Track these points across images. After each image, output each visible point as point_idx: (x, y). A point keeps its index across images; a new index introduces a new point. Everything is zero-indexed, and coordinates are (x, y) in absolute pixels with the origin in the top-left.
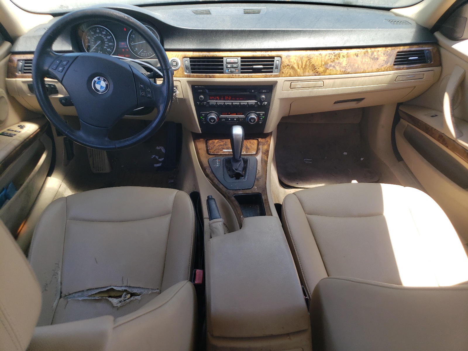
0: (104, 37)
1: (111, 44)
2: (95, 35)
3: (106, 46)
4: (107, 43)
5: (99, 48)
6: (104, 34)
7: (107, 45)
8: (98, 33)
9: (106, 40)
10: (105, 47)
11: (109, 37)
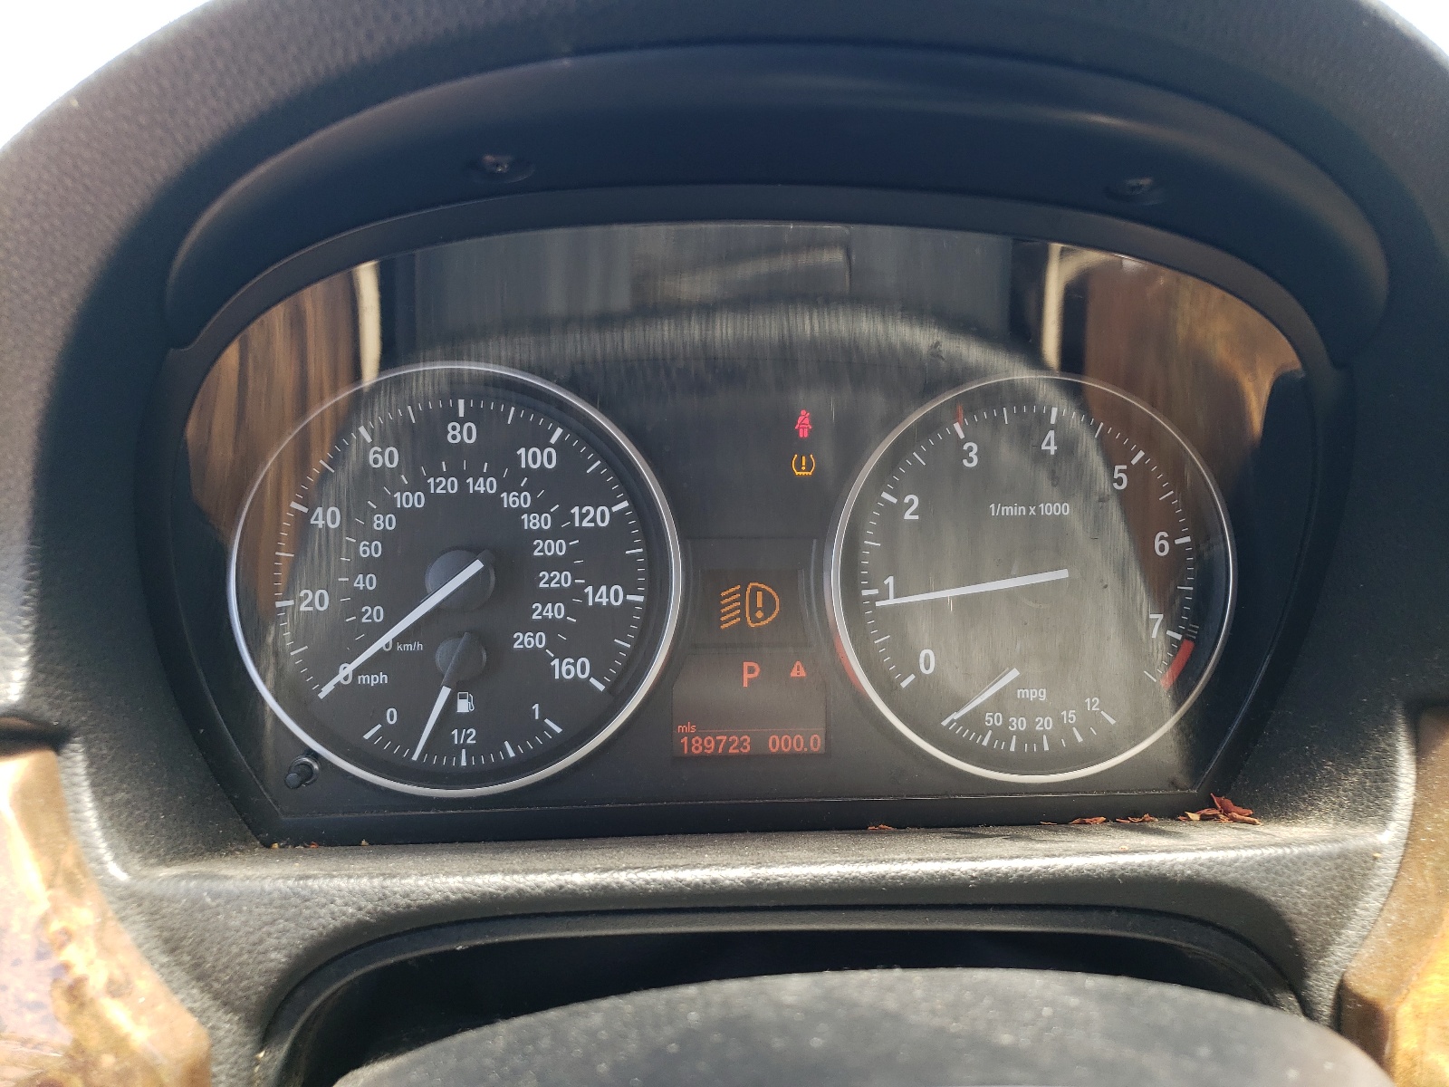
0: (538, 508)
1: (607, 596)
2: (418, 484)
3: (547, 625)
4: (563, 579)
5: (446, 655)
6: (538, 479)
7: (555, 611)
8: (462, 462)
9: (558, 548)
10: (525, 641)
11: (594, 517)
